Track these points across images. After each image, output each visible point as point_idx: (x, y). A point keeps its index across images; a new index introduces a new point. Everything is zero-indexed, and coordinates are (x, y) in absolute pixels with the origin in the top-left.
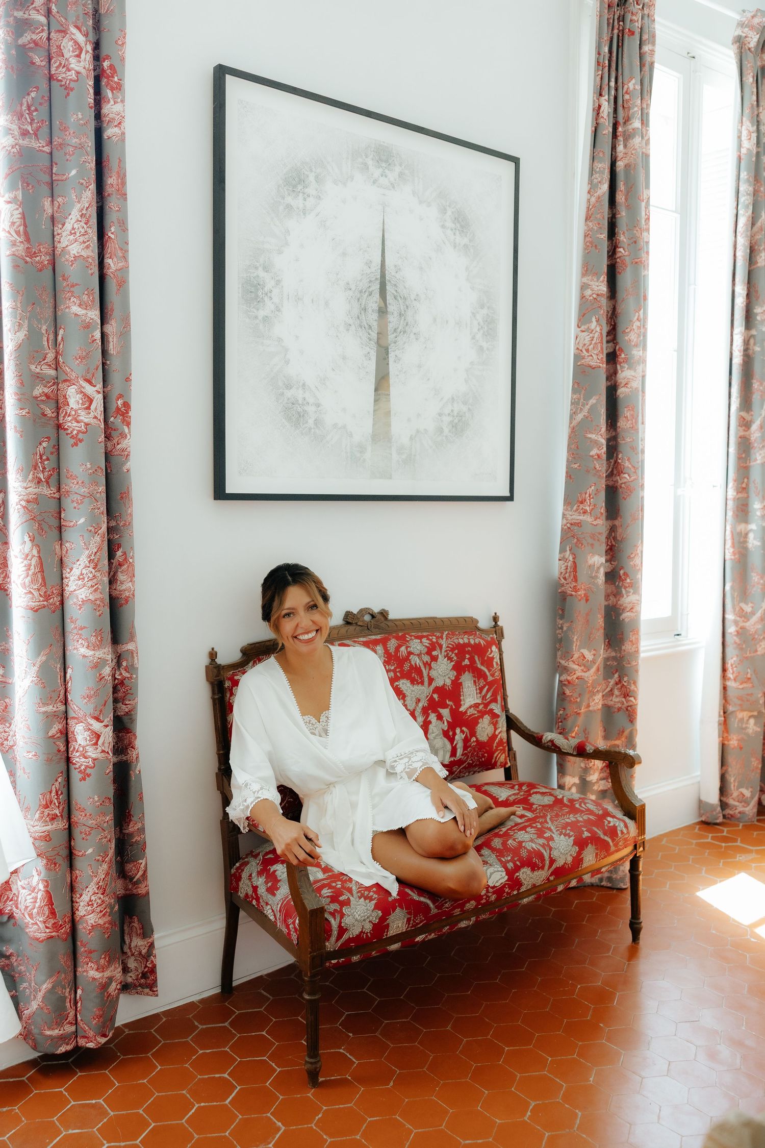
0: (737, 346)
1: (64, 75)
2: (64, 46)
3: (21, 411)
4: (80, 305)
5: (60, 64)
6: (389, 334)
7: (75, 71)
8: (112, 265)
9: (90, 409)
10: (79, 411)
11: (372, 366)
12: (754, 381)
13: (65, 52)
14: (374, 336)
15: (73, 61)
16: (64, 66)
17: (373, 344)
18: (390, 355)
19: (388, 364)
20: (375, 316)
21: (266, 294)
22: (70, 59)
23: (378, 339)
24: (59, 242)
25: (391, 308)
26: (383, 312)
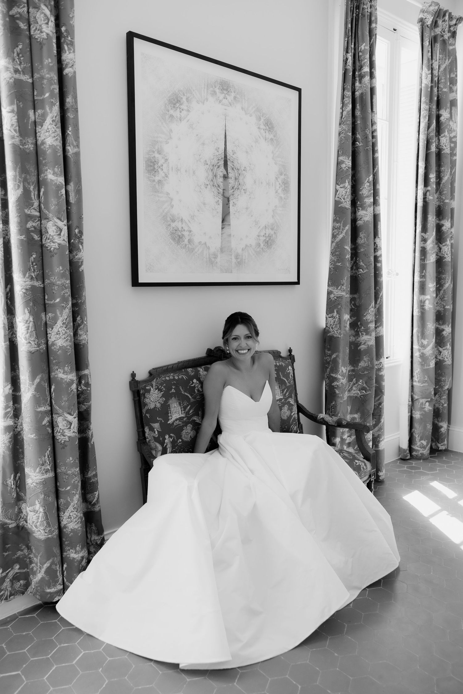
0: (420, 196)
1: (39, 36)
2: (38, 17)
3: (21, 237)
4: (53, 174)
5: (36, 28)
6: (230, 190)
7: (46, 33)
8: (70, 150)
9: (61, 235)
10: (54, 237)
11: (220, 208)
12: (429, 216)
13: (39, 21)
14: (221, 191)
15: (44, 26)
16: (38, 30)
17: (220, 196)
18: (230, 202)
19: (229, 207)
20: (221, 180)
21: (160, 167)
22: (42, 25)
23: (223, 193)
24: (40, 137)
25: (230, 175)
26: (226, 178)
